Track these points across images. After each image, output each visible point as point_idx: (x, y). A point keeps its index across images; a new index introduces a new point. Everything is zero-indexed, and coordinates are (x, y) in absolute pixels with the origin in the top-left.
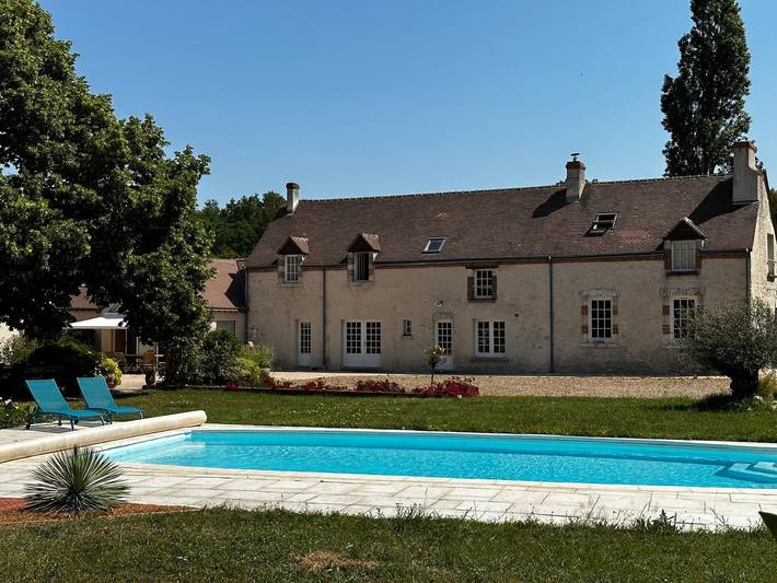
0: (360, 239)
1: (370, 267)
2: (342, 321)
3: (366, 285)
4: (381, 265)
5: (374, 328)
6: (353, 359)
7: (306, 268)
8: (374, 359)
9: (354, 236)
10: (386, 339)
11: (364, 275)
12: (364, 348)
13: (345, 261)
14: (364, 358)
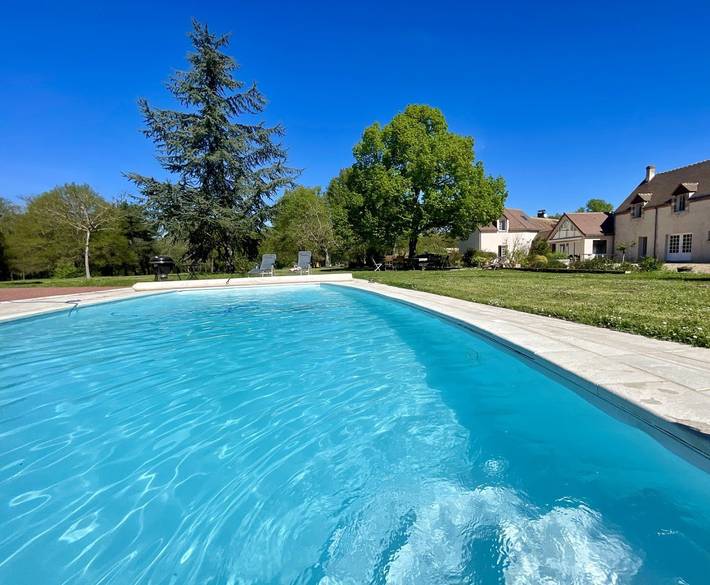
0: (681, 187)
1: (686, 202)
2: (667, 236)
3: (683, 212)
4: (694, 199)
5: (687, 238)
6: (674, 256)
7: (646, 208)
8: (687, 255)
9: (676, 186)
10: (695, 243)
11: (682, 208)
12: (681, 249)
13: (670, 202)
14: (681, 254)
